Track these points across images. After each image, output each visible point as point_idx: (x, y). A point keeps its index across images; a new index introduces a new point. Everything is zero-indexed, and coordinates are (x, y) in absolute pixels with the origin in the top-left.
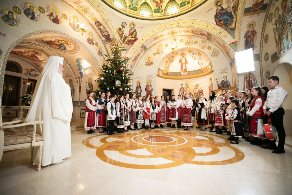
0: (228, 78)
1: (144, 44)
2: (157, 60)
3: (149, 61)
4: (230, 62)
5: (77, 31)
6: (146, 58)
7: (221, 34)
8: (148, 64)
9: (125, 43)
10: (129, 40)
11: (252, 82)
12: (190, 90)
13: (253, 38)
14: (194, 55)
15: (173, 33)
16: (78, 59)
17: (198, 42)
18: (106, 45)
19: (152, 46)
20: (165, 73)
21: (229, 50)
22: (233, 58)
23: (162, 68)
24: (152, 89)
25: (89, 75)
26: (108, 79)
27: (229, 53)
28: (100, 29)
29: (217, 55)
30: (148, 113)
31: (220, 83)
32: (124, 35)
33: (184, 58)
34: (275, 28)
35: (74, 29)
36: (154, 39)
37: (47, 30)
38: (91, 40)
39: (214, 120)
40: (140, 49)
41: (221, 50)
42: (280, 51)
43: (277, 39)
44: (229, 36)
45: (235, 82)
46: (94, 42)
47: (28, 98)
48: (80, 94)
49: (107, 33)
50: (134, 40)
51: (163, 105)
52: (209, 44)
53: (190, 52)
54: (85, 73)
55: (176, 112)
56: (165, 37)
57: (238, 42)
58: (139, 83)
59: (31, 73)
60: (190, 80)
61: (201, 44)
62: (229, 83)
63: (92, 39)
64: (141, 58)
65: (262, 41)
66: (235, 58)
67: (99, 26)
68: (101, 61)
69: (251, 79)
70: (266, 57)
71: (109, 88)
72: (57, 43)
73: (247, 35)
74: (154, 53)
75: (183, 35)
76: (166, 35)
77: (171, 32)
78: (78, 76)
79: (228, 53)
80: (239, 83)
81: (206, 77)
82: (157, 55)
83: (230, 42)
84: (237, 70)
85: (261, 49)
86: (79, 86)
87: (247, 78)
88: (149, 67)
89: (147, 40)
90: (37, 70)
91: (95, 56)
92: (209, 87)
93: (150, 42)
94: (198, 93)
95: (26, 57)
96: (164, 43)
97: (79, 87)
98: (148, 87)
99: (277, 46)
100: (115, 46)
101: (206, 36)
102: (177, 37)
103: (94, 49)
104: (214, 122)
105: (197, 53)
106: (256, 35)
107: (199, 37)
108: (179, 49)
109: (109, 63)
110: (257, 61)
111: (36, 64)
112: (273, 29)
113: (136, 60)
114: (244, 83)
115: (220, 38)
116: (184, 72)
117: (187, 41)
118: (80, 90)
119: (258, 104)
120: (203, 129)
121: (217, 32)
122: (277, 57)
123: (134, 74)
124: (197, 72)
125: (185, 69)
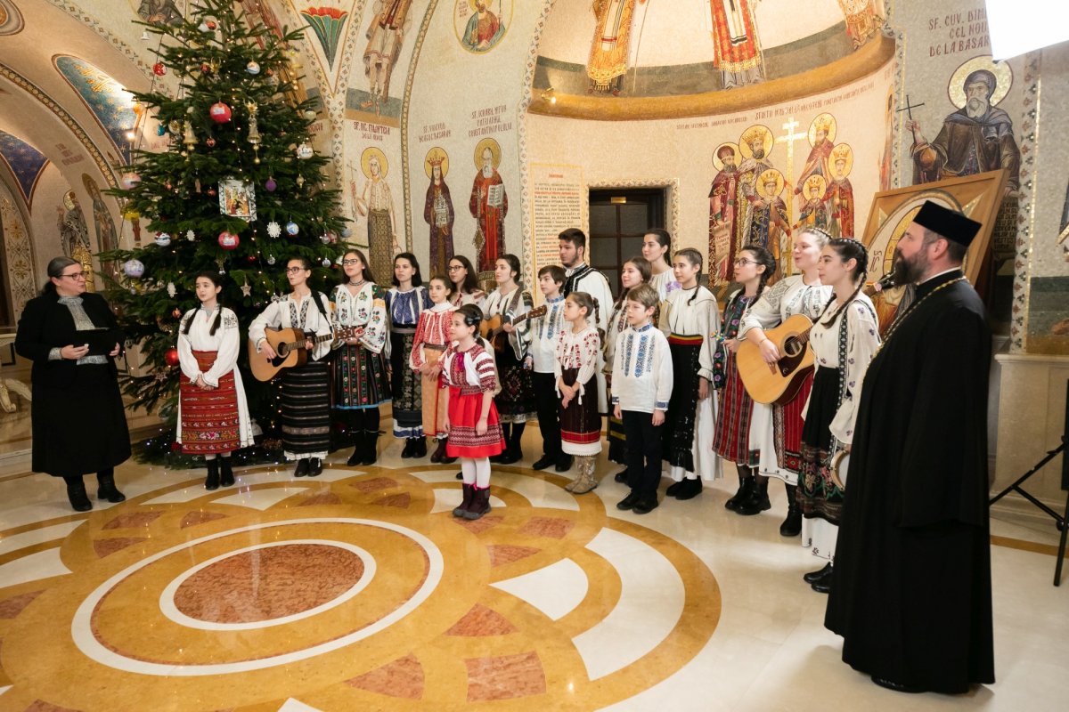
3: (481, 16)
8: (474, 33)
12: (780, 185)
16: (60, 61)
23: (577, 52)
24: (505, 200)
31: (932, 138)
58: (435, 162)
62: (1009, 126)
88: (481, 54)
92: (882, 163)
94: (822, 201)
98: (484, 187)
113: (404, 20)
116: (742, 58)
123: (412, 109)
124: (823, 49)
125: (744, 33)
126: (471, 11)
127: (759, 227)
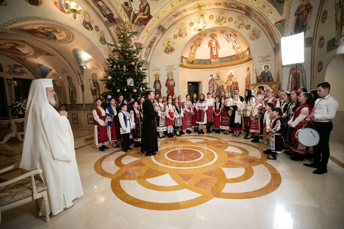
0: (270, 68)
1: (161, 24)
2: (179, 44)
3: (169, 47)
4: (274, 47)
5: (66, 12)
6: (164, 43)
7: (264, 9)
8: (167, 50)
9: (135, 23)
10: (141, 19)
11: (299, 75)
12: (222, 82)
13: (306, 15)
14: (227, 36)
15: (199, 6)
16: (75, 50)
17: (233, 18)
18: (110, 28)
19: (172, 25)
20: (191, 61)
21: (274, 31)
22: (278, 43)
23: (187, 55)
24: (174, 84)
25: (91, 70)
26: (117, 78)
27: (274, 35)
28: (99, 5)
29: (258, 37)
30: (171, 119)
31: (259, 75)
32: (132, 12)
33: (215, 40)
34: (338, 3)
35: (63, 10)
36: (174, 16)
37: (24, 18)
38: (88, 23)
39: (250, 125)
40: (156, 30)
41: (263, 30)
42: (339, 37)
43: (338, 19)
44: (275, 11)
45: (279, 74)
46: (93, 26)
47: (18, 107)
48: (83, 95)
49: (108, 11)
50: (147, 19)
51: (189, 106)
52: (248, 21)
53: (222, 32)
54: (87, 68)
55: (204, 115)
56: (189, 12)
57: (287, 21)
58: (157, 76)
59: (15, 70)
60: (222, 69)
61: (237, 22)
62: (271, 74)
63: (90, 22)
64: (158, 42)
65: (318, 20)
66: (280, 43)
67: (97, 2)
68: (105, 52)
69: (298, 71)
70: (321, 42)
71: (119, 90)
72: (42, 31)
73: (299, 11)
74: (174, 35)
75: (213, 9)
76: (190, 10)
77: (197, 5)
78: (78, 72)
79: (272, 35)
80: (283, 76)
81: (242, 66)
82: (178, 37)
83: (276, 20)
84: (281, 59)
85: (316, 30)
86: (81, 84)
87: (293, 71)
88: (169, 54)
89: (164, 18)
90: (22, 66)
91: (97, 45)
92: (246, 79)
93: (169, 21)
94: (231, 85)
95: (4, 50)
96: (187, 21)
97: (81, 86)
98: (169, 81)
99: (337, 29)
100: (122, 30)
101: (244, 11)
102: (204, 12)
103: (93, 36)
104: (249, 128)
105: (232, 34)
106: (311, 11)
107: (234, 11)
108: (208, 30)
109: (117, 56)
110: (308, 47)
111: (19, 58)
112: (335, 3)
114: (290, 76)
115: (262, 14)
116: (215, 59)
117: (219, 17)
118: (83, 90)
119: (303, 114)
120: (237, 135)
121: (260, 5)
122: (335, 44)
123: (151, 64)
124: (231, 59)
125: (216, 54)
126: (166, 45)
127: (218, 90)
